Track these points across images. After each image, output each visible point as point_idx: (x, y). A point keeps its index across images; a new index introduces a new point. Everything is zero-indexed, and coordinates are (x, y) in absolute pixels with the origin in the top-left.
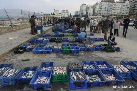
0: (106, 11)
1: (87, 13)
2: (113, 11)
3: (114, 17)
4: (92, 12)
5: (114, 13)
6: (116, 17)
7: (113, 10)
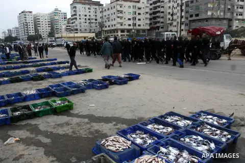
0: (87, 24)
1: (36, 30)
2: (119, 20)
3: (121, 35)
4: (47, 28)
5: (121, 25)
6: (126, 33)
7: (118, 17)
